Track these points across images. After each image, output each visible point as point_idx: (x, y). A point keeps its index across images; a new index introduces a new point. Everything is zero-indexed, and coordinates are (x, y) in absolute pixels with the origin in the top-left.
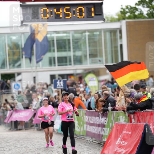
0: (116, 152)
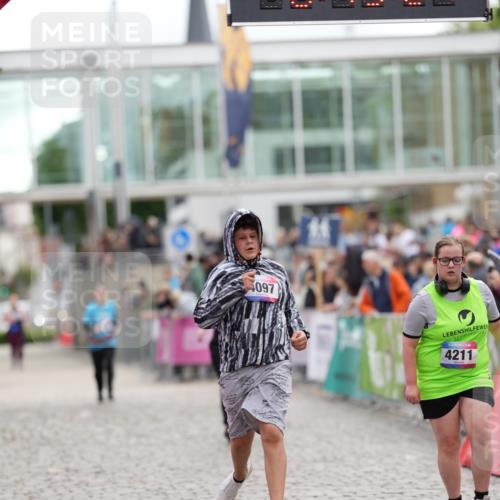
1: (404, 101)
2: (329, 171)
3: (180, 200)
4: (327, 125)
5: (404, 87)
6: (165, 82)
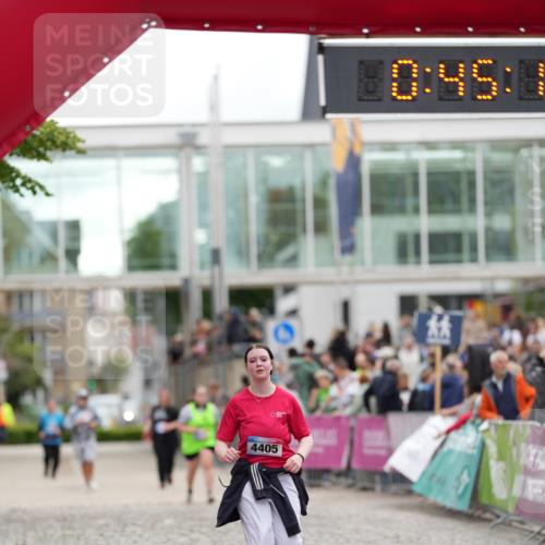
3: (289, 289)
4: (457, 211)
6: (276, 162)
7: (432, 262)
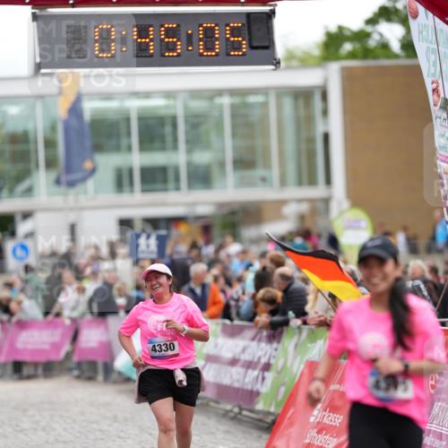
0: (309, 444)
1: (234, 127)
2: (166, 190)
3: (27, 215)
4: (163, 149)
5: (233, 116)
6: (14, 110)
7: (144, 191)
